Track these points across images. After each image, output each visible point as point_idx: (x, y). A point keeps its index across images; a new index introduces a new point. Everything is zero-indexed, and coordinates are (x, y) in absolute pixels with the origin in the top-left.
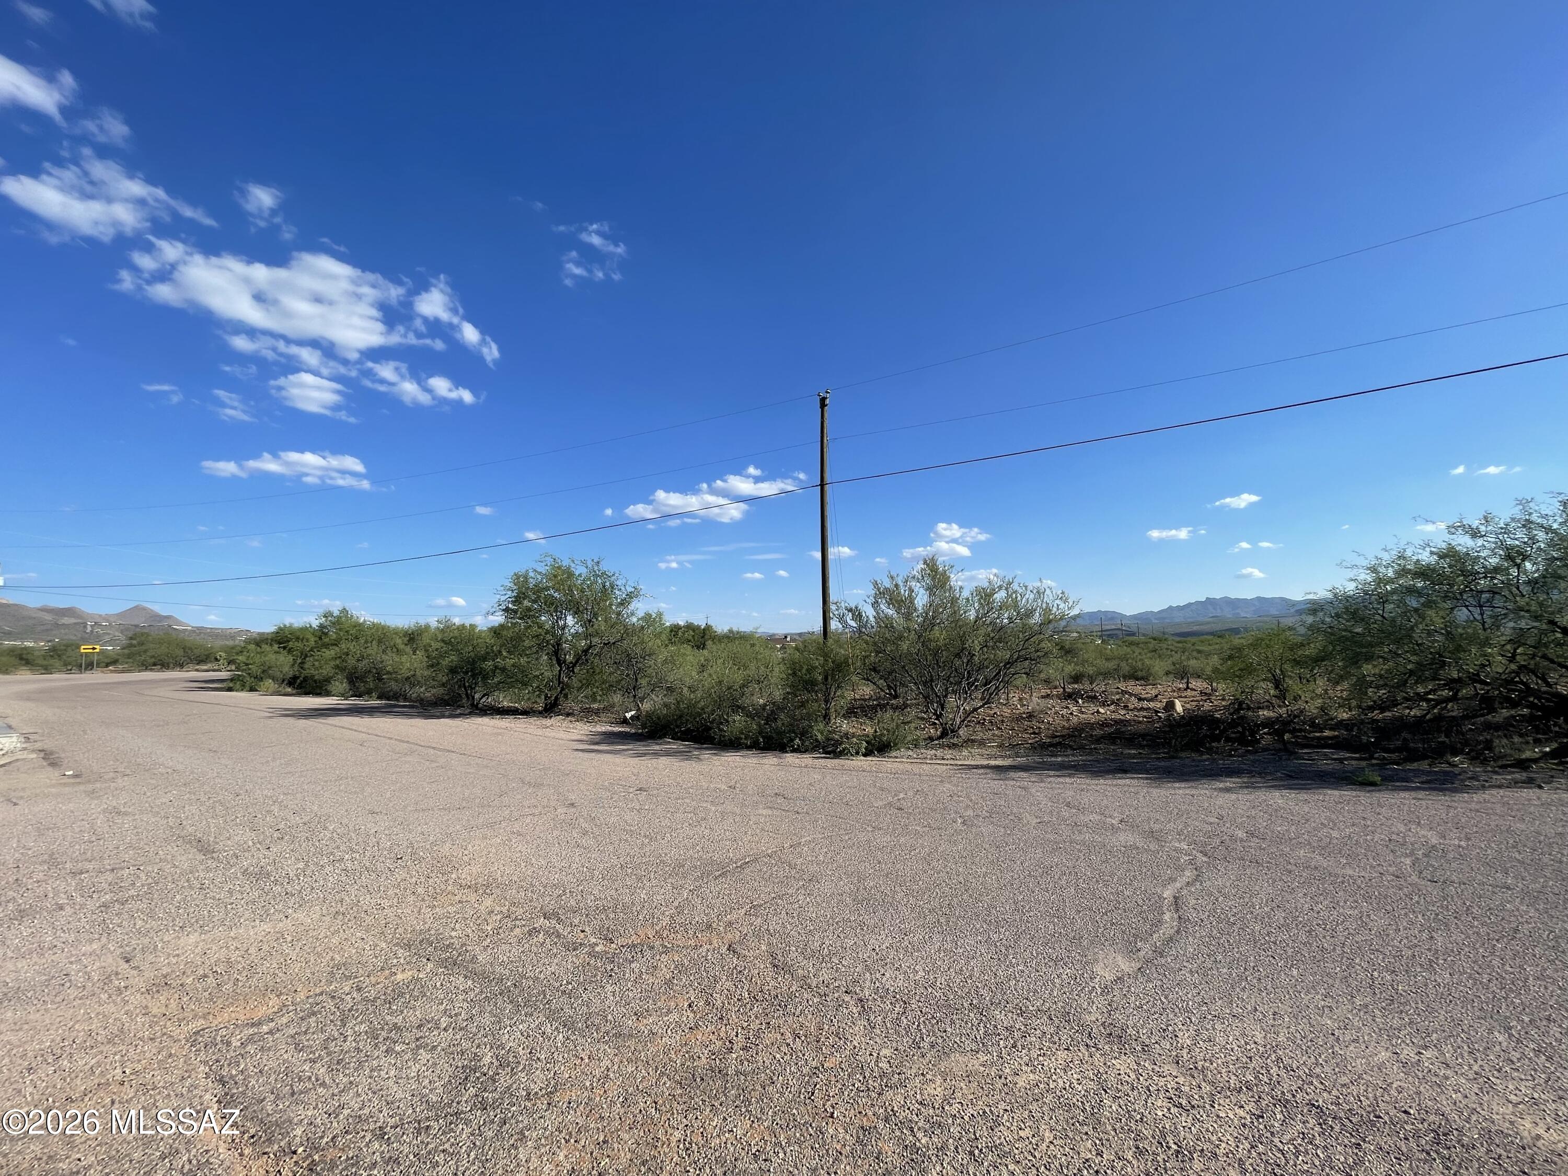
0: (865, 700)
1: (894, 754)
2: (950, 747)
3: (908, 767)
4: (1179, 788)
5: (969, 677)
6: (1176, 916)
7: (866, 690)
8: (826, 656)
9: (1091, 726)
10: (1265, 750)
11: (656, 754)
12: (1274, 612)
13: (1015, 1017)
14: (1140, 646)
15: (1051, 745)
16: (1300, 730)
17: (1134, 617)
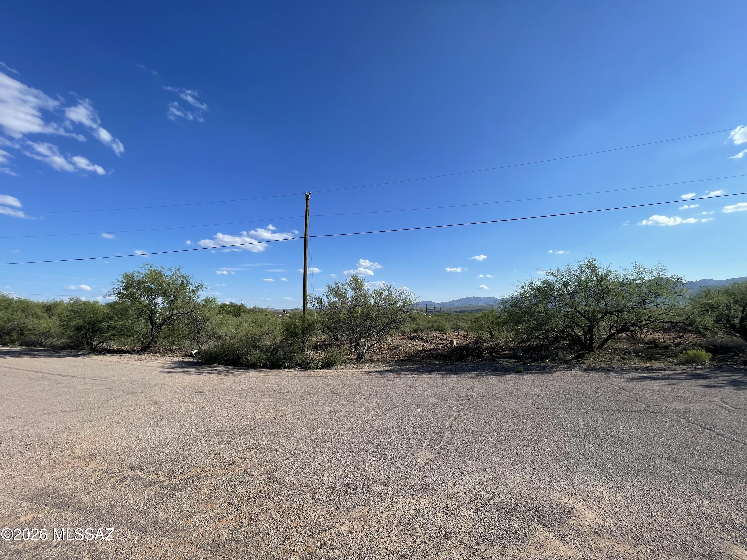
0: (322, 342)
1: (334, 367)
2: (360, 363)
3: (341, 373)
4: (454, 377)
5: (370, 330)
6: (450, 433)
7: (323, 337)
8: (304, 321)
9: (420, 351)
10: (486, 360)
11: (209, 373)
12: (491, 303)
13: (382, 487)
14: (442, 316)
15: (404, 360)
16: (498, 351)
17: (440, 304)
